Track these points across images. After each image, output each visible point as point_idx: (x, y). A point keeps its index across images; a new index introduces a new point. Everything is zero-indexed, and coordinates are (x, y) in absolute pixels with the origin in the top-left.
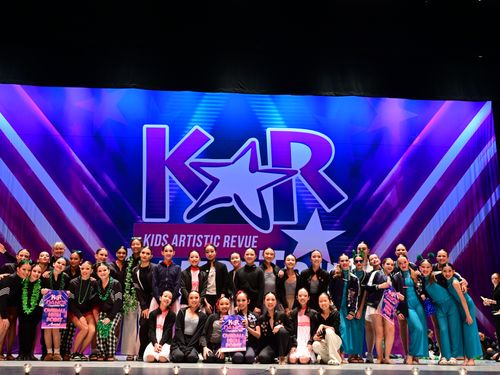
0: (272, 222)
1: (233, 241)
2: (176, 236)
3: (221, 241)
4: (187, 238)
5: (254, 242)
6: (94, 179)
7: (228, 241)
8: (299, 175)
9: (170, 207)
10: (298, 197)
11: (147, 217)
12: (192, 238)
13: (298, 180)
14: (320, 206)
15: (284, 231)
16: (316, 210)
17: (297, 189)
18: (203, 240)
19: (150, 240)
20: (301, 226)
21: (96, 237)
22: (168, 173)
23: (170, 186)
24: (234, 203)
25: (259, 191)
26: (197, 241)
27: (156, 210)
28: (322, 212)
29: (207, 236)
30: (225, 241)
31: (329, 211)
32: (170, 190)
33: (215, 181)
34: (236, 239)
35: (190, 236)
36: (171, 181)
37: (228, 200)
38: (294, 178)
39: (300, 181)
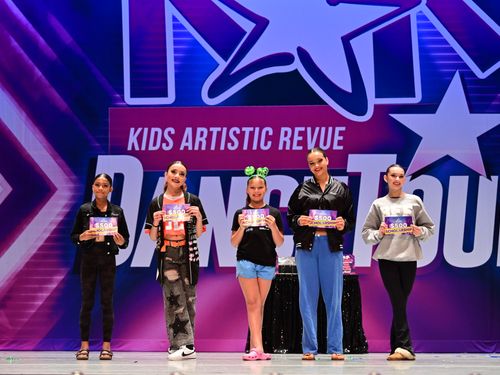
0: (372, 101)
1: (297, 138)
2: (189, 131)
3: (275, 139)
4: (210, 134)
5: (338, 138)
6: (30, 26)
7: (289, 138)
8: (423, 8)
9: (176, 76)
10: (421, 50)
11: (133, 96)
12: (219, 134)
13: (421, 17)
14: (465, 66)
15: (395, 116)
16: (457, 76)
17: (420, 34)
18: (240, 137)
19: (140, 139)
20: (429, 106)
21: (41, 137)
22: (170, 10)
23: (175, 35)
24: (297, 65)
25: (346, 40)
26: (228, 140)
27: (149, 80)
28: (468, 79)
29: (247, 130)
30: (282, 138)
31: (481, 75)
32: (175, 43)
33: (261, 24)
34: (303, 134)
35: (215, 130)
36: (177, 26)
37: (286, 59)
38: (413, 13)
39: (425, 18)
